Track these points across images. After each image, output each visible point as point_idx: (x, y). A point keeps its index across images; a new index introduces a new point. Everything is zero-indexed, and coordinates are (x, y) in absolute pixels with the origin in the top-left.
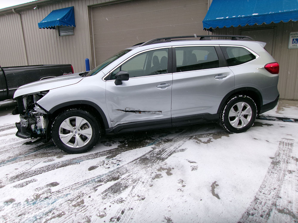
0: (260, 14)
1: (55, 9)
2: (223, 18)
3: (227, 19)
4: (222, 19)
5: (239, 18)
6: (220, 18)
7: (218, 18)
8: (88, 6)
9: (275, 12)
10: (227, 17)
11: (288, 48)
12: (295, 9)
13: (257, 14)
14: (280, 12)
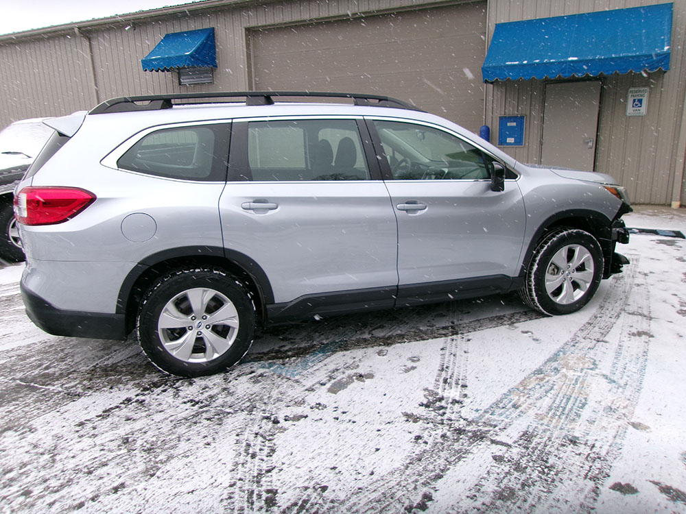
0: (581, 58)
1: (171, 31)
2: (517, 63)
3: (524, 64)
4: (516, 65)
5: (546, 63)
6: (513, 63)
7: (510, 63)
8: (246, 29)
9: (606, 57)
10: (525, 62)
11: (626, 115)
12: (638, 53)
13: (575, 59)
14: (613, 56)
